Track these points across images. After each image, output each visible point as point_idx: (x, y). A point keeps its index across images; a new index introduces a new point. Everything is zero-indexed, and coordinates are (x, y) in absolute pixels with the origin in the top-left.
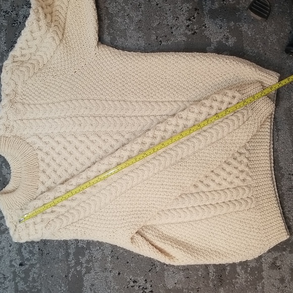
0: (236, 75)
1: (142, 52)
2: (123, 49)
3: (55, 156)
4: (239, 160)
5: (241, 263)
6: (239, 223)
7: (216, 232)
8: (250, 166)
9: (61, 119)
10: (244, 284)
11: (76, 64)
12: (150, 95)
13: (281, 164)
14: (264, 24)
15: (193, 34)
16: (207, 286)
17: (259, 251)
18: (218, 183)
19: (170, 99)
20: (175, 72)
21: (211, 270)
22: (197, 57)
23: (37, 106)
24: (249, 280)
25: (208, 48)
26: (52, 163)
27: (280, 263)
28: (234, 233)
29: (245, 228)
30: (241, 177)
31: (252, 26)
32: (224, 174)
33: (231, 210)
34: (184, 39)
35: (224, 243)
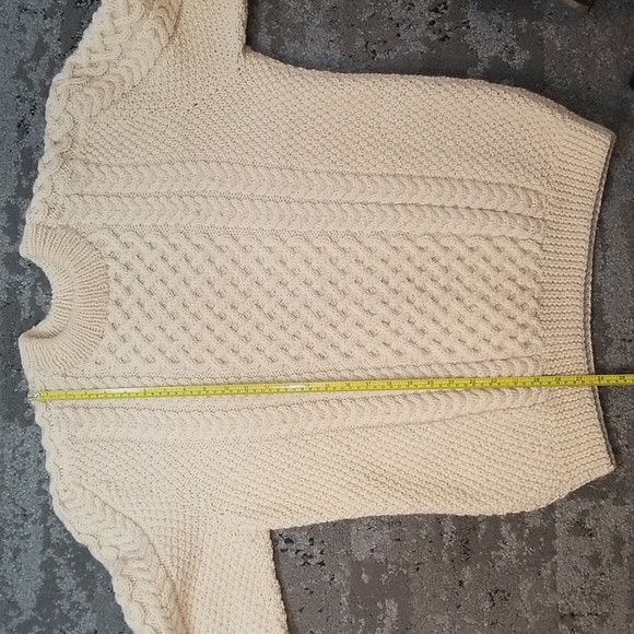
0: (525, 126)
1: (333, 71)
2: (296, 64)
3: (143, 272)
4: (520, 302)
5: (510, 518)
6: (510, 432)
7: (462, 450)
8: (542, 317)
9: (161, 199)
10: (514, 561)
11: (198, 87)
12: (345, 159)
13: (608, 318)
14: (589, 27)
15: (443, 40)
16: (436, 560)
17: (549, 493)
18: (471, 346)
19: (386, 171)
20: (398, 116)
21: (448, 527)
22: (446, 86)
23: (114, 169)
24: (525, 554)
25: (469, 71)
26: (136, 287)
27: (593, 523)
28: (498, 453)
29: (523, 446)
30: (521, 339)
31: (564, 29)
32: (486, 330)
33: (495, 404)
34: (424, 49)
35: (477, 472)
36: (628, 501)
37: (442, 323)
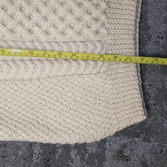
5: (77, 146)
6: (81, 90)
7: (49, 100)
8: (109, 15)
13: (150, 22)
17: (103, 132)
21: (37, 150)
27: (129, 152)
28: (73, 103)
29: (89, 99)
32: (72, 20)
33: (73, 70)
35: (58, 115)
36: (152, 140)
37: (43, 13)
